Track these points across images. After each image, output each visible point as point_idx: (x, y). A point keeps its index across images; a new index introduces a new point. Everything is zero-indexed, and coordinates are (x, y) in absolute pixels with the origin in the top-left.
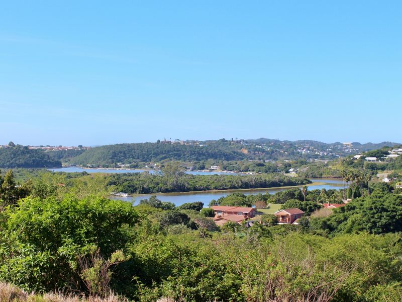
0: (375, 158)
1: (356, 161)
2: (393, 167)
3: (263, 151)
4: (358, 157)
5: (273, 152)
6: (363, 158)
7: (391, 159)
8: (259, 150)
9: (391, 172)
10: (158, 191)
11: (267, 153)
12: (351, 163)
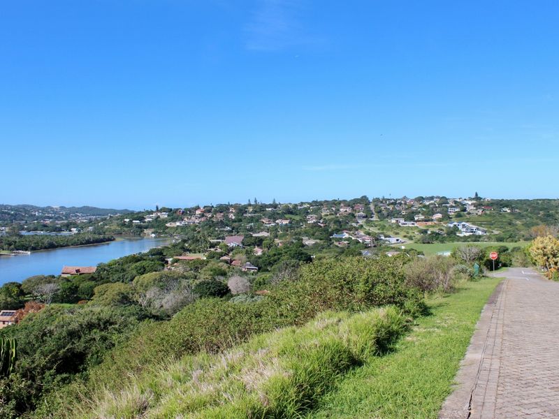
0: (138, 221)
1: (127, 223)
2: (152, 227)
3: (9, 214)
4: (127, 220)
5: (16, 215)
6: (131, 221)
7: (149, 222)
8: (6, 213)
9: (153, 230)
10: (41, 248)
11: (12, 215)
12: (124, 224)
